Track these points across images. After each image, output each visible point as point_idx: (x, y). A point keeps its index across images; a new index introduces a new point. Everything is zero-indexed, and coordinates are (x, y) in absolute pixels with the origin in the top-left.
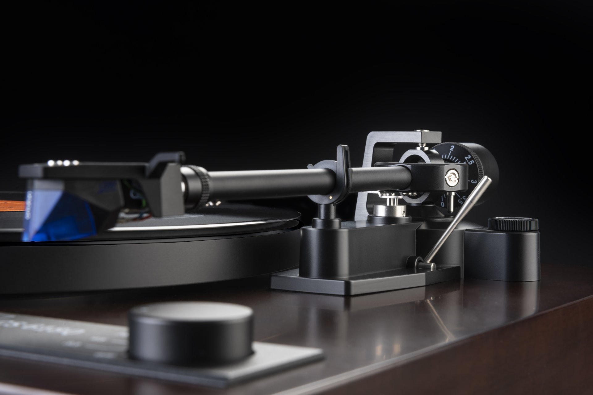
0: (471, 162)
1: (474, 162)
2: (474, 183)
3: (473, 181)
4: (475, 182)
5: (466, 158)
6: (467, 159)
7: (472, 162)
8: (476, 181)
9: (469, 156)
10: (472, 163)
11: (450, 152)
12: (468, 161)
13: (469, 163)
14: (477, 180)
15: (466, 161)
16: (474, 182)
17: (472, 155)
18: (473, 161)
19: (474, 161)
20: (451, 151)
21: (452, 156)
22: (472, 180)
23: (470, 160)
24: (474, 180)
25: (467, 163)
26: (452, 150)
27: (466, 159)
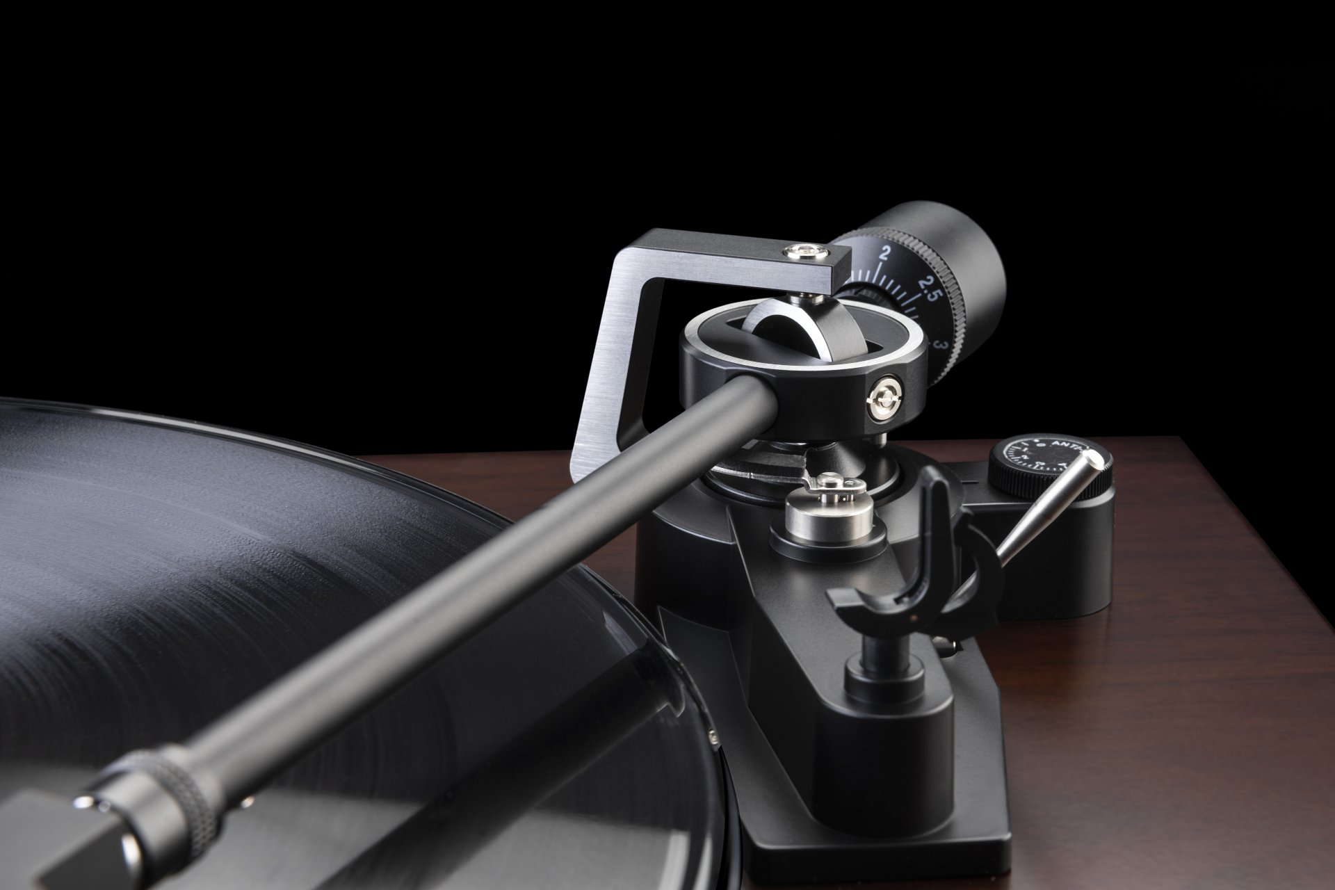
0: (934, 293)
1: (941, 294)
2: (941, 349)
3: (938, 344)
4: (944, 345)
5: (922, 283)
6: (925, 285)
7: (938, 294)
8: (946, 343)
9: (929, 277)
10: (936, 297)
11: (881, 264)
12: (926, 292)
13: (929, 296)
14: (948, 342)
15: (922, 291)
16: (941, 346)
17: (938, 275)
18: (939, 291)
19: (943, 291)
20: (883, 261)
21: (884, 277)
22: (937, 342)
23: (931, 289)
24: (942, 342)
25: (925, 296)
26: (886, 259)
27: (923, 287)
